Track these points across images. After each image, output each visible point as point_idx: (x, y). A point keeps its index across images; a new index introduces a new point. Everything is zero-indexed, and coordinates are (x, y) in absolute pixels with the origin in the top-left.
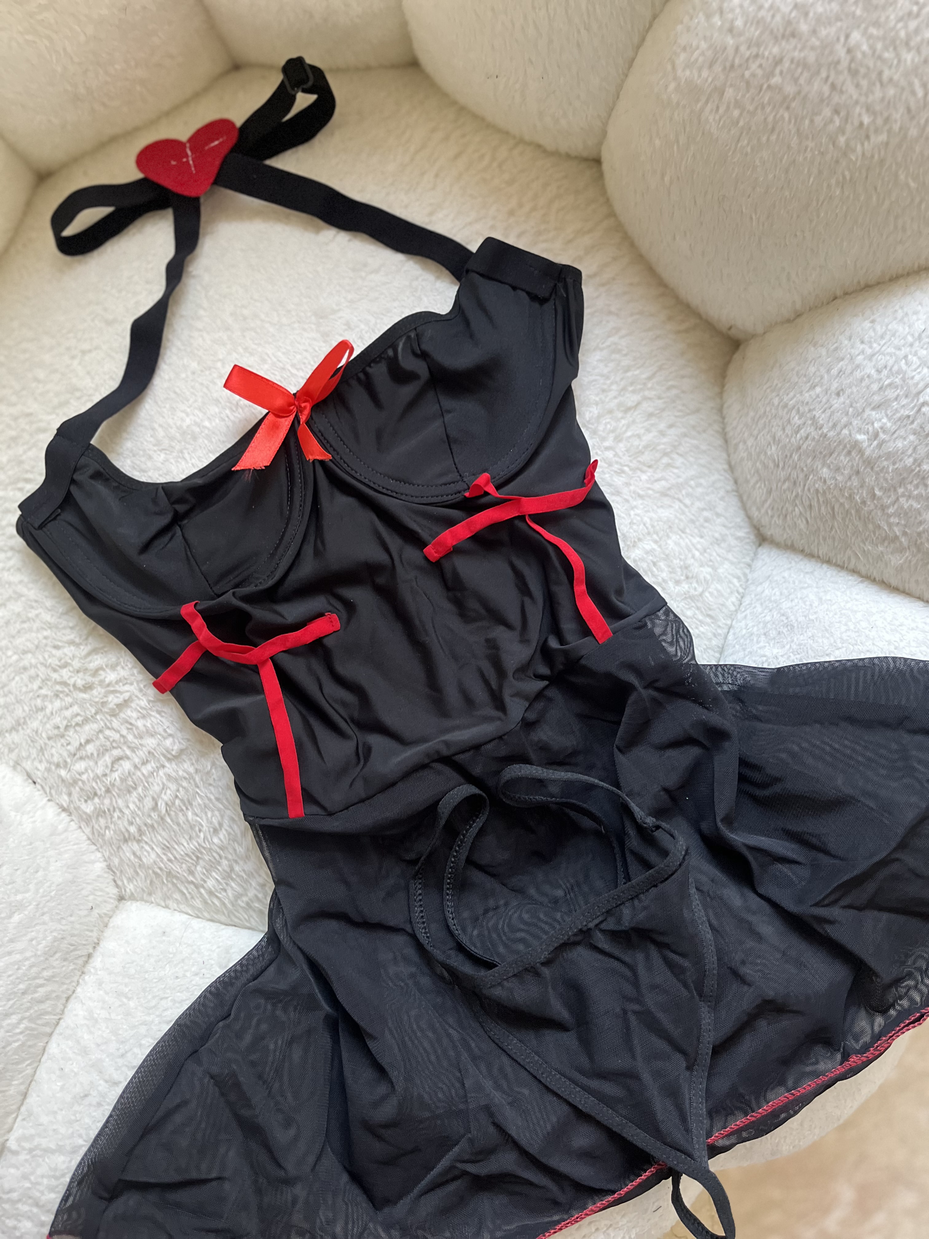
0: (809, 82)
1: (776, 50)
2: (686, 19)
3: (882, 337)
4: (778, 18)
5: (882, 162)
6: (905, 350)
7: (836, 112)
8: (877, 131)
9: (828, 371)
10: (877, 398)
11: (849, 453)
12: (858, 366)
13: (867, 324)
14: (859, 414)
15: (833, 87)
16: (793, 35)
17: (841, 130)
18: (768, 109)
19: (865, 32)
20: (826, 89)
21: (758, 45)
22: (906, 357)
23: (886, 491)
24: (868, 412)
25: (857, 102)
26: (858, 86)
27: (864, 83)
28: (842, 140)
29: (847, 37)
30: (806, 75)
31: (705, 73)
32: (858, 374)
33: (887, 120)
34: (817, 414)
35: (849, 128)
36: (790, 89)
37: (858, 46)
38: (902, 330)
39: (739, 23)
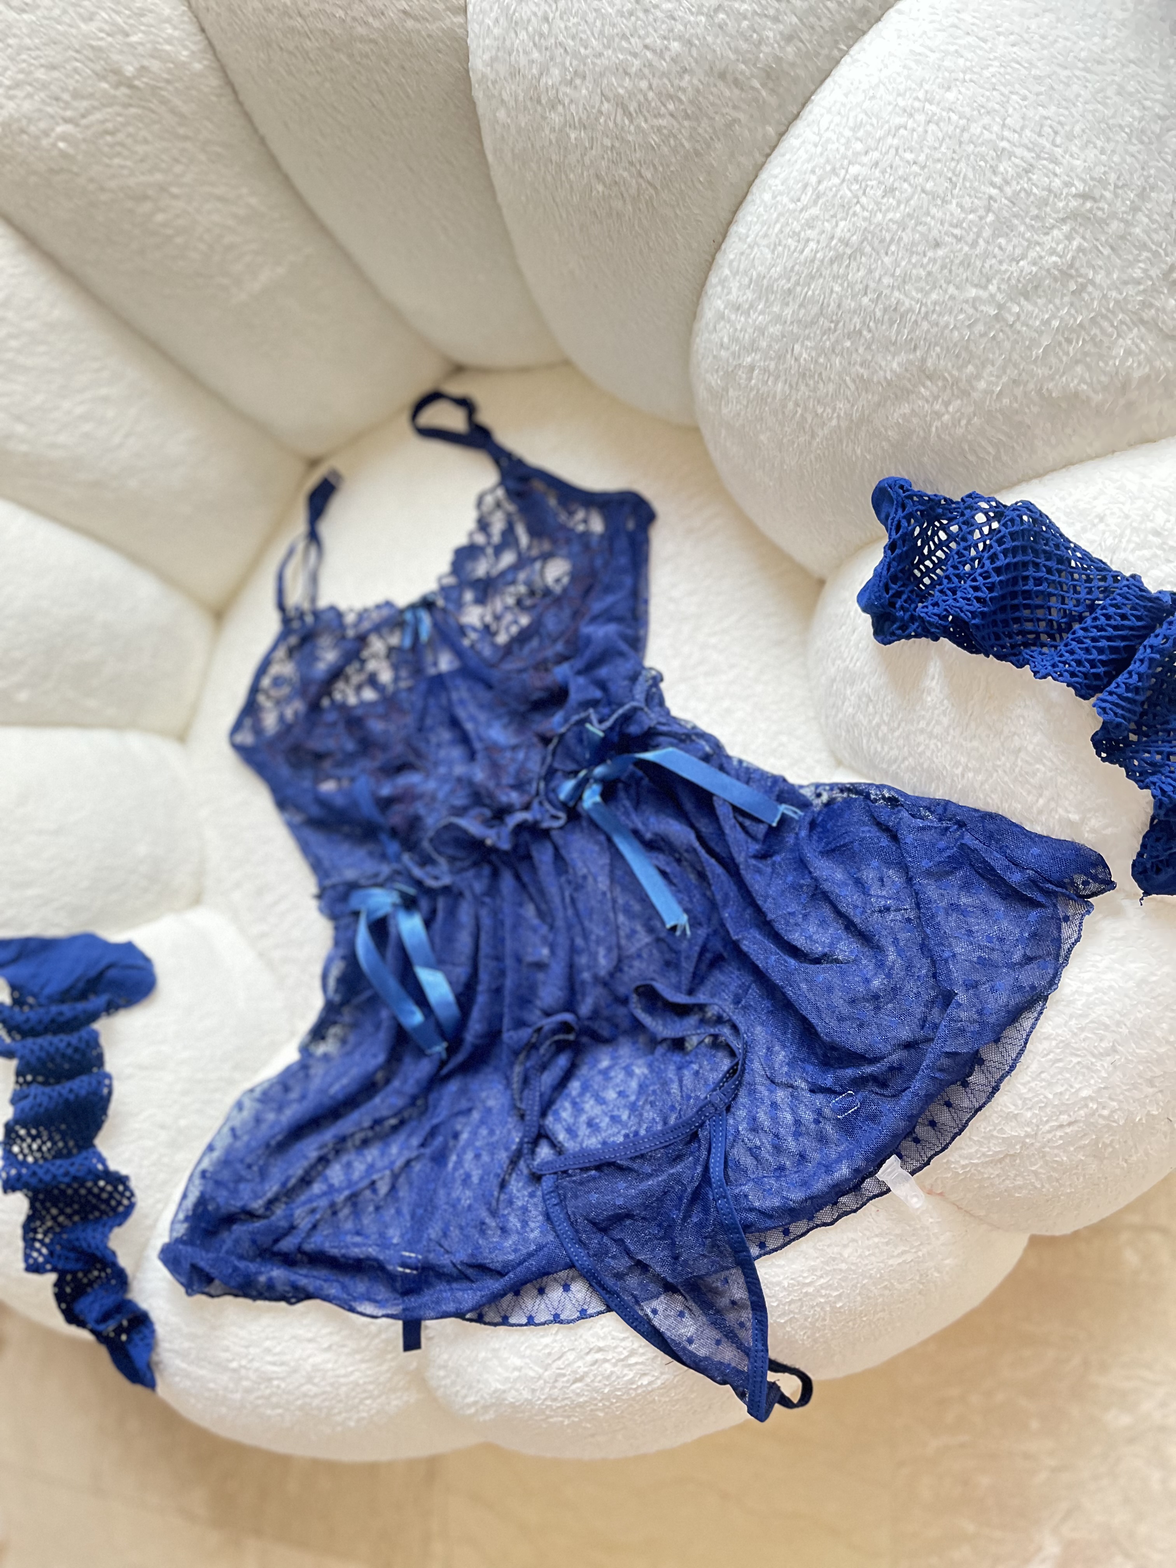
0: (775, 384)
4: (747, 336)
7: (797, 405)
15: (791, 386)
21: (739, 357)
25: (809, 397)
26: (807, 385)
27: (811, 383)
29: (793, 350)
30: (771, 379)
36: (764, 389)
39: (726, 340)
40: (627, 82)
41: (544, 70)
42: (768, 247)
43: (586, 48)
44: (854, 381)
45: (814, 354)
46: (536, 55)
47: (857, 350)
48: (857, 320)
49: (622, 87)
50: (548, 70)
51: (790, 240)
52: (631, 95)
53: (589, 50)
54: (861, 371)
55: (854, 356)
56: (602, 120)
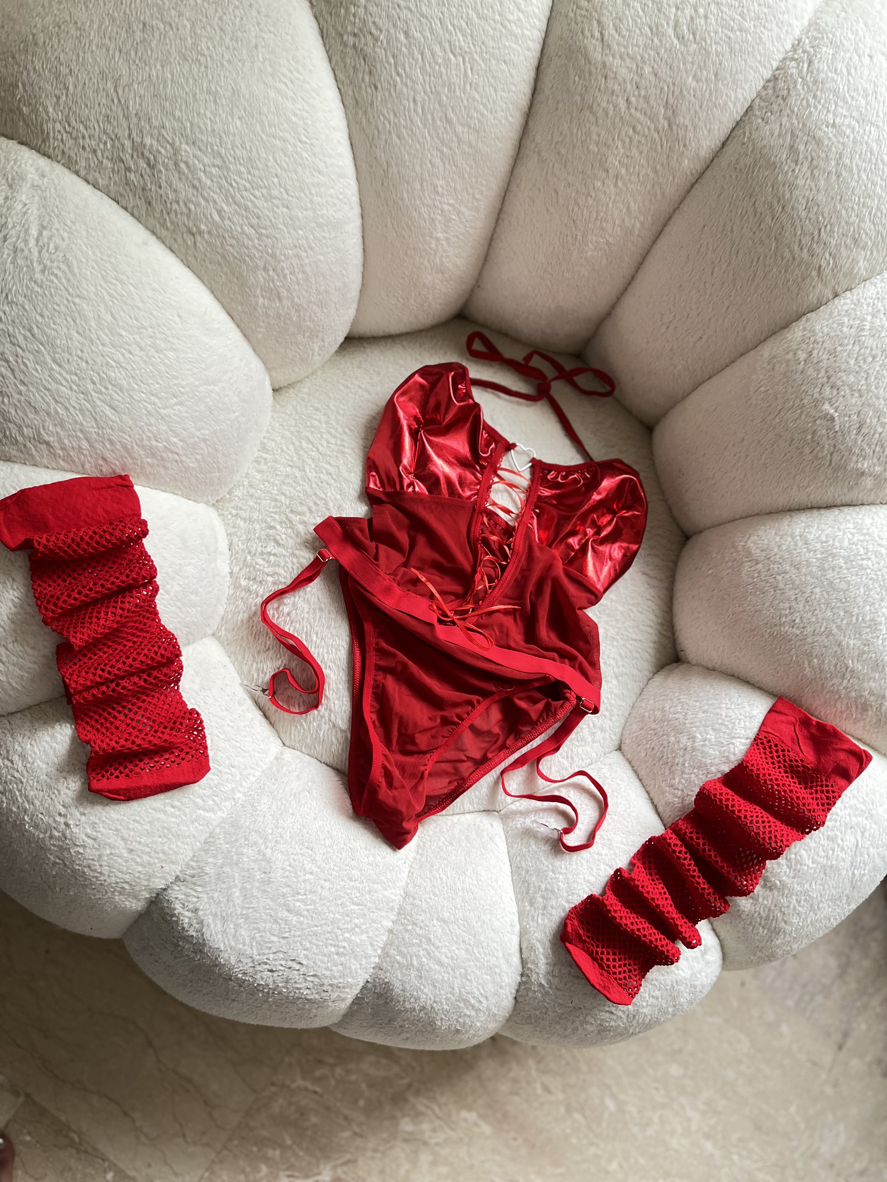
0: (790, 589)
1: (788, 568)
2: (768, 527)
3: (738, 705)
4: (798, 559)
5: (790, 640)
6: (743, 717)
7: (790, 608)
8: (797, 628)
9: (708, 700)
10: (717, 726)
11: (689, 739)
12: (720, 708)
13: (736, 695)
14: (705, 726)
15: (796, 599)
16: (798, 569)
17: (786, 616)
18: (768, 585)
19: (821, 592)
20: (793, 597)
21: (784, 560)
22: (740, 720)
23: (690, 766)
24: (709, 728)
25: (799, 612)
26: (804, 606)
27: (807, 608)
28: (784, 619)
29: (815, 587)
30: (791, 586)
31: (758, 551)
32: (718, 711)
33: (804, 627)
34: (690, 713)
35: (789, 618)
36: (781, 585)
37: (816, 594)
38: (747, 709)
39: (784, 547)
40: (875, 421)
41: (847, 371)
42: (849, 540)
43: (876, 388)
44: (826, 628)
45: (823, 601)
46: (852, 362)
47: (842, 620)
48: (856, 611)
49: (870, 419)
50: (850, 374)
51: (861, 549)
52: (870, 426)
53: (876, 391)
54: (834, 628)
55: (839, 620)
56: (847, 419)
